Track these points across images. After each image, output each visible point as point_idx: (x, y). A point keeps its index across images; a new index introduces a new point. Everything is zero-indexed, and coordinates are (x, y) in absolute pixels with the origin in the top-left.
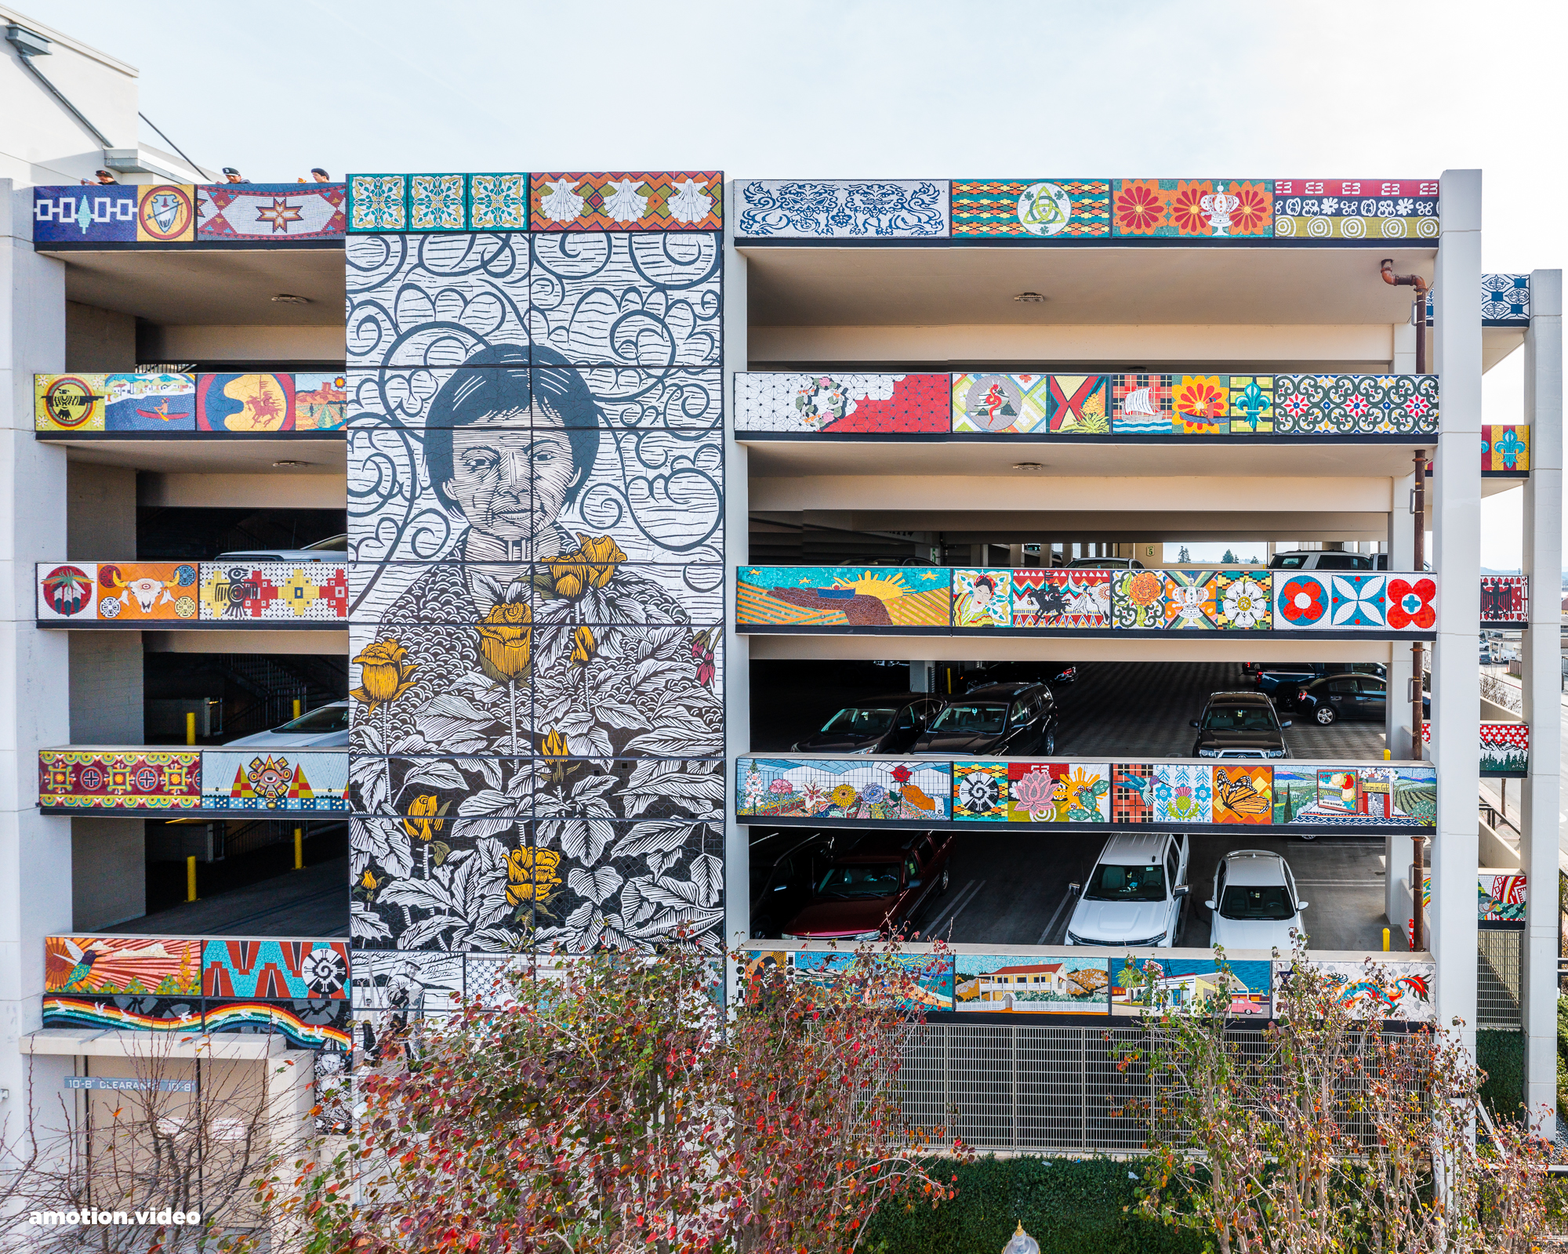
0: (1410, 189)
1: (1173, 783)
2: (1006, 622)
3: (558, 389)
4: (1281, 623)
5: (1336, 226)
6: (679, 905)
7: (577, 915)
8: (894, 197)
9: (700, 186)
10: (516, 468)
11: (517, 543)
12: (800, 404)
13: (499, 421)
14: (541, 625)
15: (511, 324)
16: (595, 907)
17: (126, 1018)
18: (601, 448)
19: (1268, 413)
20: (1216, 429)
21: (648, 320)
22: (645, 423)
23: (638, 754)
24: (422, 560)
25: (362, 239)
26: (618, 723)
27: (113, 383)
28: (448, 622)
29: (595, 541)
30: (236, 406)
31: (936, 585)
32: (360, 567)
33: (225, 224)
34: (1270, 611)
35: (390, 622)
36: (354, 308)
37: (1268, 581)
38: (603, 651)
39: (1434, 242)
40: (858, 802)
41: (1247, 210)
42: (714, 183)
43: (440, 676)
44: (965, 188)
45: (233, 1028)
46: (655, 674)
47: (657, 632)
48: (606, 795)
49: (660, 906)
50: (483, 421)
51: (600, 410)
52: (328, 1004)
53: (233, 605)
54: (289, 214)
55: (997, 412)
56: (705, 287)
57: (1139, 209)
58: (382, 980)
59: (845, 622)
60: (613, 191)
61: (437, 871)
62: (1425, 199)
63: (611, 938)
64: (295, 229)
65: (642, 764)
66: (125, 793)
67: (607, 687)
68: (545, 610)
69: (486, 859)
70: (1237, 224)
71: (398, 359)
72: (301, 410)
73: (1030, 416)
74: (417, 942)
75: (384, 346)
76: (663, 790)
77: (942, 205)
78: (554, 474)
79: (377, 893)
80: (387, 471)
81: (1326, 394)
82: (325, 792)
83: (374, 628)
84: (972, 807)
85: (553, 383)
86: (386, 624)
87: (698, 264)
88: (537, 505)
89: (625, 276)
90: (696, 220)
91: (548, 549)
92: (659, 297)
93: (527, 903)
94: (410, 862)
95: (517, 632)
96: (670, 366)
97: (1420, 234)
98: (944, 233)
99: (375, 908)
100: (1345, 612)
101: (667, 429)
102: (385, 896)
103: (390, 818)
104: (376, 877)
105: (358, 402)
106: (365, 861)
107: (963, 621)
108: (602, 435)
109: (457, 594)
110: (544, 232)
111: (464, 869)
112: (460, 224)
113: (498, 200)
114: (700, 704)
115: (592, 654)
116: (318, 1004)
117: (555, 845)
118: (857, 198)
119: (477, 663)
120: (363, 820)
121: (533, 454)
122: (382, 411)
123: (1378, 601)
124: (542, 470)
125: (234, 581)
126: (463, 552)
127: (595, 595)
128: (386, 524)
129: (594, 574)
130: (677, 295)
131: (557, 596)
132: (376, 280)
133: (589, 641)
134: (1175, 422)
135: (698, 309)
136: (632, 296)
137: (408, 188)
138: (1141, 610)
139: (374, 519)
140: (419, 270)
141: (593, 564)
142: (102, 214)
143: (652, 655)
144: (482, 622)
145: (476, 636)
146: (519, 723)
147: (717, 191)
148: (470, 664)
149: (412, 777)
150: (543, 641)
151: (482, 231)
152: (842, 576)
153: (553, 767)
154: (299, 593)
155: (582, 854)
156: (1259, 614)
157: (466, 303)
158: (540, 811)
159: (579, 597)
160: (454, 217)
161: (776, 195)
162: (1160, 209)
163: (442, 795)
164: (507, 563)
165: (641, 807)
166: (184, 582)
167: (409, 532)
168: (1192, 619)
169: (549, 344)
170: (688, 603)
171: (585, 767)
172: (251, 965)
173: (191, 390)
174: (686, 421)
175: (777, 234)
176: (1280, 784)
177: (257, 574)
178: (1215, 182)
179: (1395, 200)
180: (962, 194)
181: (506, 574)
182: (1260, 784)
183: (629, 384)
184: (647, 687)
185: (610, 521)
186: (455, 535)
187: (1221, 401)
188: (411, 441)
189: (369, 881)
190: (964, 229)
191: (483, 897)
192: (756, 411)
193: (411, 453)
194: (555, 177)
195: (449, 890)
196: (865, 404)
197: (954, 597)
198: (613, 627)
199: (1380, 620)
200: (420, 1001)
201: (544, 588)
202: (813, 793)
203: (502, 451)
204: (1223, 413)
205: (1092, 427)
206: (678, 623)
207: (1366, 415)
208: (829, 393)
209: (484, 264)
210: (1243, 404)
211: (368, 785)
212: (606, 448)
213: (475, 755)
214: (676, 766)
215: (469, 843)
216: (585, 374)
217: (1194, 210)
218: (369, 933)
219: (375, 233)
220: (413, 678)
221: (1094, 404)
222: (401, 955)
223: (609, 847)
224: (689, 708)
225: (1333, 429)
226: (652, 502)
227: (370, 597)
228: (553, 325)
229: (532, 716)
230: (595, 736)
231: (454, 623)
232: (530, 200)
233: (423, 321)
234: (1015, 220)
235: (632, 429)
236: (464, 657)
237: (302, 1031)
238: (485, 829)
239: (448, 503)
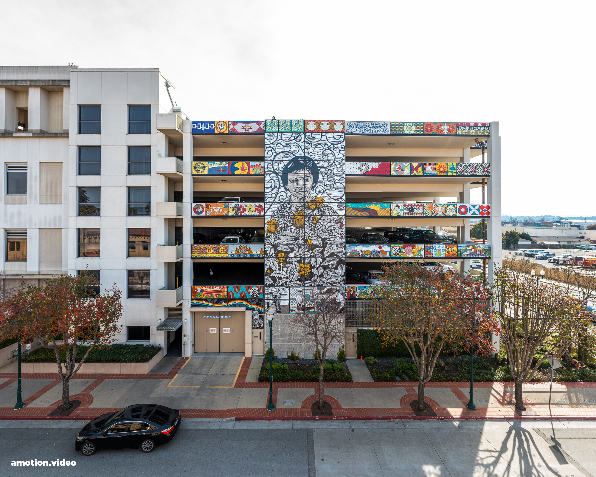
0: (484, 125)
1: (437, 248)
2: (402, 215)
3: (311, 166)
4: (459, 215)
5: (469, 132)
6: (336, 275)
7: (314, 278)
8: (378, 125)
9: (341, 123)
10: (301, 182)
11: (301, 198)
12: (359, 168)
13: (298, 172)
14: (307, 216)
15: (301, 152)
16: (318, 276)
17: (210, 304)
18: (319, 178)
19: (455, 171)
20: (445, 174)
21: (330, 151)
22: (329, 173)
23: (327, 243)
24: (281, 202)
25: (269, 133)
26: (323, 237)
27: (209, 164)
28: (286, 215)
29: (318, 198)
30: (237, 169)
31: (387, 207)
32: (267, 204)
33: (235, 129)
34: (456, 212)
35: (274, 216)
36: (267, 148)
37: (456, 206)
38: (320, 221)
39: (488, 136)
40: (371, 253)
41: (451, 129)
42: (343, 122)
43: (285, 227)
44: (393, 123)
45: (234, 305)
46: (331, 226)
47: (331, 217)
48: (320, 252)
49: (332, 276)
50: (294, 172)
51: (319, 170)
52: (256, 299)
53: (236, 212)
54: (249, 127)
55: (400, 171)
56: (342, 144)
57: (429, 128)
58: (271, 293)
59: (368, 215)
60: (322, 124)
61: (284, 269)
62: (487, 127)
63: (321, 283)
64: (250, 131)
65: (328, 245)
66: (211, 254)
67: (321, 229)
68: (307, 213)
69: (294, 266)
70: (449, 132)
71: (276, 159)
72: (251, 170)
73: (407, 172)
74: (279, 285)
75: (273, 156)
76: (333, 251)
77: (388, 127)
78: (309, 183)
79: (270, 274)
80: (273, 183)
81: (467, 167)
82: (256, 253)
83: (270, 217)
84: (395, 254)
85: (310, 164)
86: (273, 216)
87: (340, 139)
88: (306, 190)
89: (325, 142)
90: (340, 130)
91: (308, 200)
92: (332, 146)
93: (303, 275)
94: (278, 267)
95: (301, 217)
96: (334, 161)
97: (486, 134)
98: (389, 133)
99: (270, 277)
100: (472, 212)
101: (333, 174)
102: (272, 275)
103: (274, 258)
104: (270, 270)
105: (267, 168)
106: (268, 267)
107: (393, 214)
108: (320, 175)
109: (288, 209)
110: (308, 132)
111: (290, 269)
112: (290, 131)
113: (298, 126)
114: (340, 232)
115: (317, 222)
116: (253, 300)
117: (309, 263)
118: (371, 125)
119: (293, 224)
120: (268, 258)
121: (305, 179)
122: (272, 170)
123: (478, 210)
124: (307, 183)
125: (236, 207)
126: (290, 200)
127: (318, 209)
128: (273, 194)
129: (318, 205)
130: (336, 146)
131: (310, 209)
132: (272, 142)
133: (317, 219)
134: (437, 173)
135: (340, 149)
136: (326, 146)
137: (278, 123)
138: (430, 212)
139: (271, 193)
140: (281, 140)
141: (318, 203)
142: (207, 127)
143: (330, 222)
144: (294, 215)
145: (292, 218)
146: (302, 237)
147: (344, 124)
148: (291, 224)
149: (279, 249)
150: (307, 219)
151: (294, 132)
152: (368, 205)
153: (309, 246)
154: (250, 209)
155: (315, 265)
156: (454, 213)
157: (291, 147)
158: (306, 256)
159: (315, 210)
160: (288, 129)
161: (354, 124)
162: (433, 128)
163: (285, 253)
164: (299, 203)
165: (328, 255)
166: (225, 207)
167: (278, 196)
168: (440, 214)
169: (309, 156)
170: (338, 211)
171: (316, 246)
172: (239, 292)
173: (227, 165)
174: (338, 172)
175: (354, 133)
176: (459, 248)
177: (241, 205)
178: (444, 123)
179: (481, 127)
180: (393, 125)
181: (299, 205)
182: (455, 248)
183: (326, 164)
184: (329, 229)
185: (321, 194)
186: (288, 197)
187: (446, 168)
188: (279, 176)
189: (269, 271)
190: (393, 132)
191: (294, 274)
192: (350, 170)
193: (279, 179)
194: (310, 121)
195: (286, 273)
196: (373, 169)
197: (391, 210)
198: (322, 216)
199: (478, 214)
200: (280, 297)
201: (307, 208)
202: (362, 252)
203: (298, 179)
204: (446, 171)
205: (420, 174)
206: (336, 215)
207: (475, 171)
208: (365, 166)
209: (295, 139)
210: (450, 169)
211: (269, 251)
212: (320, 178)
213: (292, 244)
214: (335, 246)
215: (291, 263)
216: (316, 162)
217: (440, 129)
218: (269, 283)
219: (271, 132)
220: (279, 227)
221: (420, 169)
222: (276, 287)
223: (321, 263)
224: (338, 233)
225: (469, 174)
226: (330, 189)
227: (270, 210)
228: (309, 152)
229: (305, 235)
230: (318, 239)
231: (288, 216)
232: (305, 126)
233: (282, 151)
234: (403, 130)
235: (326, 174)
236: (290, 223)
237: (250, 306)
238: (294, 260)
239: (287, 190)
